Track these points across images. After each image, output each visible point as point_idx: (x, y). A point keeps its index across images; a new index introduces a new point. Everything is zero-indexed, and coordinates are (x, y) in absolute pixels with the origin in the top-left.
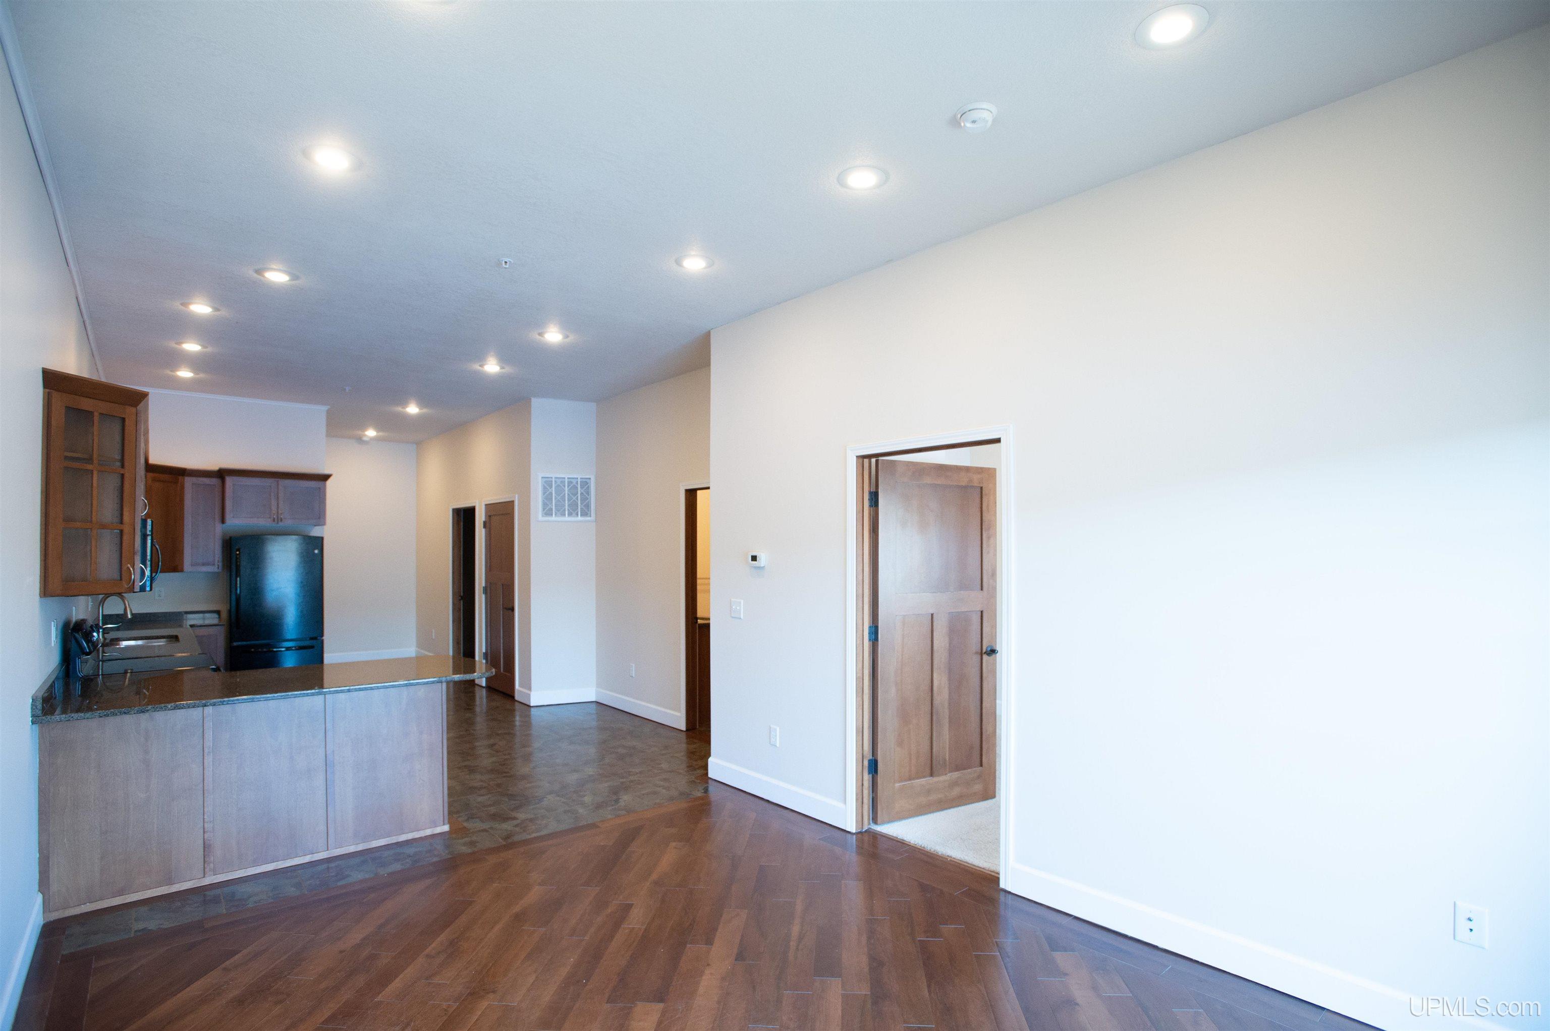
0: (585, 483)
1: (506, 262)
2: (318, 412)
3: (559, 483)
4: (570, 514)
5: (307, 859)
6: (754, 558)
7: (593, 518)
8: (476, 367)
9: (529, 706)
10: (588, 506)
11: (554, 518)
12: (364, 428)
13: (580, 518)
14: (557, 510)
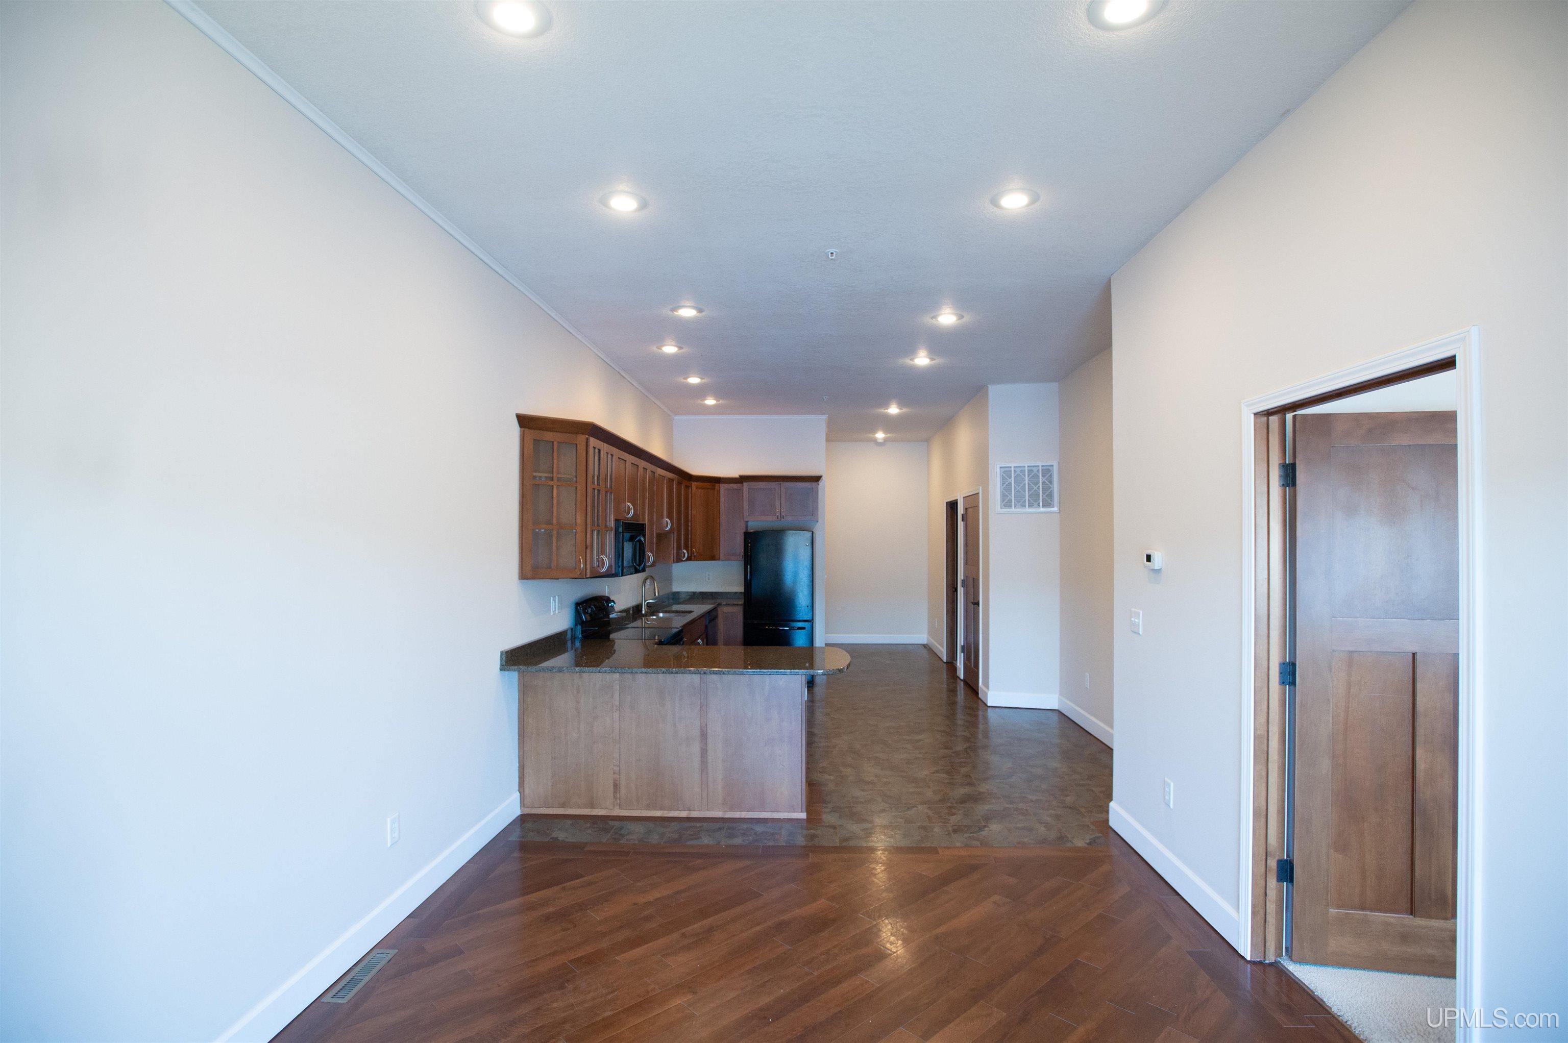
0: (1047, 471)
1: (832, 253)
2: (818, 422)
3: (1018, 472)
4: (1030, 505)
5: (684, 814)
6: (1149, 558)
7: (1055, 509)
8: (908, 361)
9: (986, 705)
10: (1051, 496)
11: (1013, 510)
12: (874, 431)
13: (1042, 509)
14: (1017, 501)
